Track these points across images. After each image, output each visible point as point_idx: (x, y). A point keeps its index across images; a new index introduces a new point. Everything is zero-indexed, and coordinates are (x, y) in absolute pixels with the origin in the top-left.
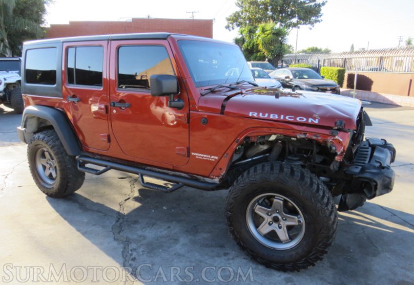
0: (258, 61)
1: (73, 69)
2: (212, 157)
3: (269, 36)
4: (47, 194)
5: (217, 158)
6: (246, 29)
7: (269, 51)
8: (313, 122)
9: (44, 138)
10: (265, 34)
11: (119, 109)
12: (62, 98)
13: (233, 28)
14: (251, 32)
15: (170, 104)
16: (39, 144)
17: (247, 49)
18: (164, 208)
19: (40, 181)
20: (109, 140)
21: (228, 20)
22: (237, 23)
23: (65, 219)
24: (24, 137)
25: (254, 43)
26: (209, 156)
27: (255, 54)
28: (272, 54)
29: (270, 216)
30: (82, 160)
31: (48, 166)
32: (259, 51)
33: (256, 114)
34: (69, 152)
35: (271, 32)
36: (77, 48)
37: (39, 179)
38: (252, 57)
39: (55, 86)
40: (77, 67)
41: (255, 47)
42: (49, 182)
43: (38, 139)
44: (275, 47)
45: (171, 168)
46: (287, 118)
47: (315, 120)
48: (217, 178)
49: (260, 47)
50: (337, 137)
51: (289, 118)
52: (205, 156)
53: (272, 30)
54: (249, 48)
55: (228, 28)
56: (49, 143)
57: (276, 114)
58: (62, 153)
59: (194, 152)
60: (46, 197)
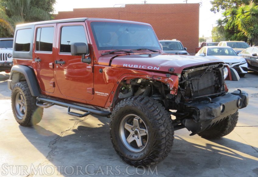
0: (238, 40)
1: (39, 42)
2: (106, 94)
3: (248, 17)
4: (19, 123)
5: (108, 94)
6: (229, 11)
7: (249, 31)
8: (156, 69)
9: (20, 85)
10: (244, 15)
11: (59, 65)
12: (32, 60)
13: (218, 11)
14: (234, 14)
15: (82, 60)
16: (17, 90)
17: (228, 29)
18: (89, 136)
19: (17, 114)
20: (54, 86)
21: (213, 3)
22: (222, 6)
23: (25, 136)
24: (11, 86)
25: (234, 24)
26: (104, 94)
27: (235, 34)
28: (251, 34)
29: (133, 130)
30: (40, 100)
31: (22, 105)
32: (239, 32)
33: (127, 65)
34: (33, 95)
35: (250, 13)
36: (42, 29)
37: (16, 113)
38: (233, 37)
39: (29, 52)
40: (41, 41)
41: (235, 27)
42: (21, 115)
43: (17, 86)
44: (254, 27)
45: (85, 102)
46: (143, 67)
47: (158, 68)
48: (108, 108)
49: (240, 28)
50: (170, 79)
51: (144, 67)
52: (102, 93)
53: (251, 11)
54: (230, 28)
55: (213, 10)
56: (22, 89)
57: (137, 65)
58: (29, 95)
59: (96, 91)
60: (19, 126)
